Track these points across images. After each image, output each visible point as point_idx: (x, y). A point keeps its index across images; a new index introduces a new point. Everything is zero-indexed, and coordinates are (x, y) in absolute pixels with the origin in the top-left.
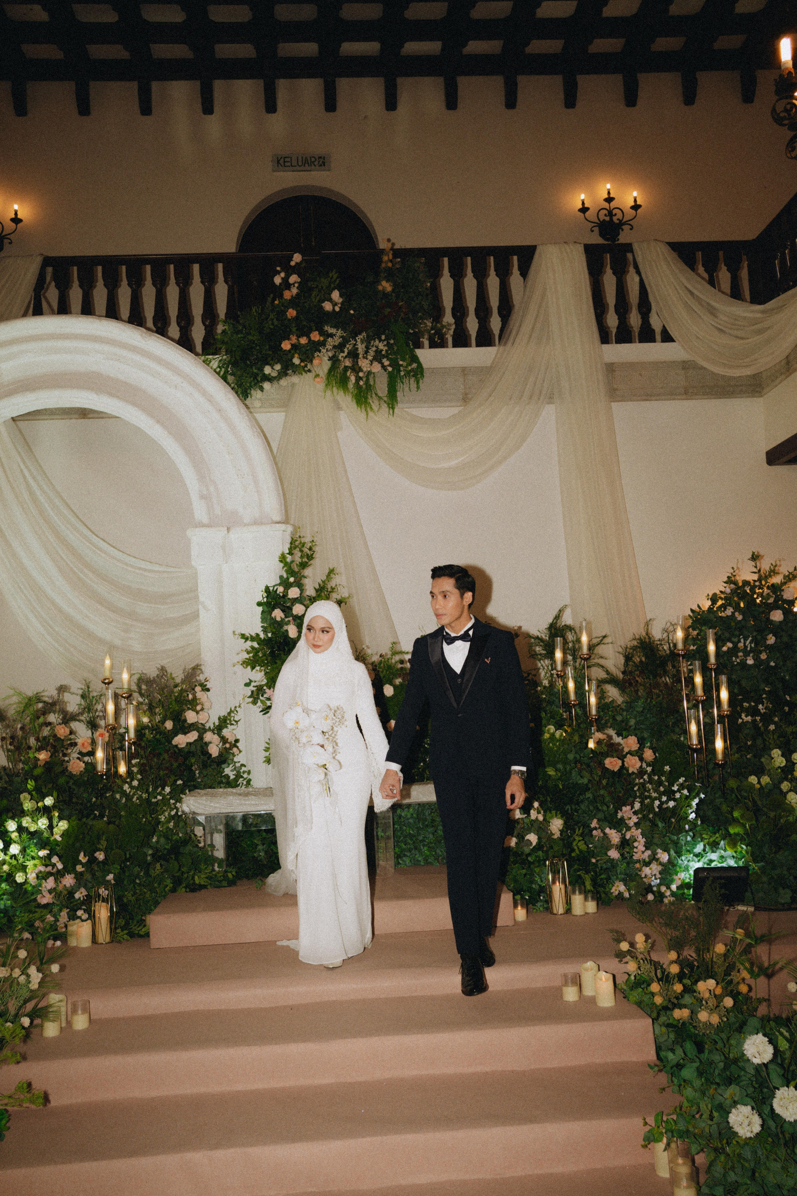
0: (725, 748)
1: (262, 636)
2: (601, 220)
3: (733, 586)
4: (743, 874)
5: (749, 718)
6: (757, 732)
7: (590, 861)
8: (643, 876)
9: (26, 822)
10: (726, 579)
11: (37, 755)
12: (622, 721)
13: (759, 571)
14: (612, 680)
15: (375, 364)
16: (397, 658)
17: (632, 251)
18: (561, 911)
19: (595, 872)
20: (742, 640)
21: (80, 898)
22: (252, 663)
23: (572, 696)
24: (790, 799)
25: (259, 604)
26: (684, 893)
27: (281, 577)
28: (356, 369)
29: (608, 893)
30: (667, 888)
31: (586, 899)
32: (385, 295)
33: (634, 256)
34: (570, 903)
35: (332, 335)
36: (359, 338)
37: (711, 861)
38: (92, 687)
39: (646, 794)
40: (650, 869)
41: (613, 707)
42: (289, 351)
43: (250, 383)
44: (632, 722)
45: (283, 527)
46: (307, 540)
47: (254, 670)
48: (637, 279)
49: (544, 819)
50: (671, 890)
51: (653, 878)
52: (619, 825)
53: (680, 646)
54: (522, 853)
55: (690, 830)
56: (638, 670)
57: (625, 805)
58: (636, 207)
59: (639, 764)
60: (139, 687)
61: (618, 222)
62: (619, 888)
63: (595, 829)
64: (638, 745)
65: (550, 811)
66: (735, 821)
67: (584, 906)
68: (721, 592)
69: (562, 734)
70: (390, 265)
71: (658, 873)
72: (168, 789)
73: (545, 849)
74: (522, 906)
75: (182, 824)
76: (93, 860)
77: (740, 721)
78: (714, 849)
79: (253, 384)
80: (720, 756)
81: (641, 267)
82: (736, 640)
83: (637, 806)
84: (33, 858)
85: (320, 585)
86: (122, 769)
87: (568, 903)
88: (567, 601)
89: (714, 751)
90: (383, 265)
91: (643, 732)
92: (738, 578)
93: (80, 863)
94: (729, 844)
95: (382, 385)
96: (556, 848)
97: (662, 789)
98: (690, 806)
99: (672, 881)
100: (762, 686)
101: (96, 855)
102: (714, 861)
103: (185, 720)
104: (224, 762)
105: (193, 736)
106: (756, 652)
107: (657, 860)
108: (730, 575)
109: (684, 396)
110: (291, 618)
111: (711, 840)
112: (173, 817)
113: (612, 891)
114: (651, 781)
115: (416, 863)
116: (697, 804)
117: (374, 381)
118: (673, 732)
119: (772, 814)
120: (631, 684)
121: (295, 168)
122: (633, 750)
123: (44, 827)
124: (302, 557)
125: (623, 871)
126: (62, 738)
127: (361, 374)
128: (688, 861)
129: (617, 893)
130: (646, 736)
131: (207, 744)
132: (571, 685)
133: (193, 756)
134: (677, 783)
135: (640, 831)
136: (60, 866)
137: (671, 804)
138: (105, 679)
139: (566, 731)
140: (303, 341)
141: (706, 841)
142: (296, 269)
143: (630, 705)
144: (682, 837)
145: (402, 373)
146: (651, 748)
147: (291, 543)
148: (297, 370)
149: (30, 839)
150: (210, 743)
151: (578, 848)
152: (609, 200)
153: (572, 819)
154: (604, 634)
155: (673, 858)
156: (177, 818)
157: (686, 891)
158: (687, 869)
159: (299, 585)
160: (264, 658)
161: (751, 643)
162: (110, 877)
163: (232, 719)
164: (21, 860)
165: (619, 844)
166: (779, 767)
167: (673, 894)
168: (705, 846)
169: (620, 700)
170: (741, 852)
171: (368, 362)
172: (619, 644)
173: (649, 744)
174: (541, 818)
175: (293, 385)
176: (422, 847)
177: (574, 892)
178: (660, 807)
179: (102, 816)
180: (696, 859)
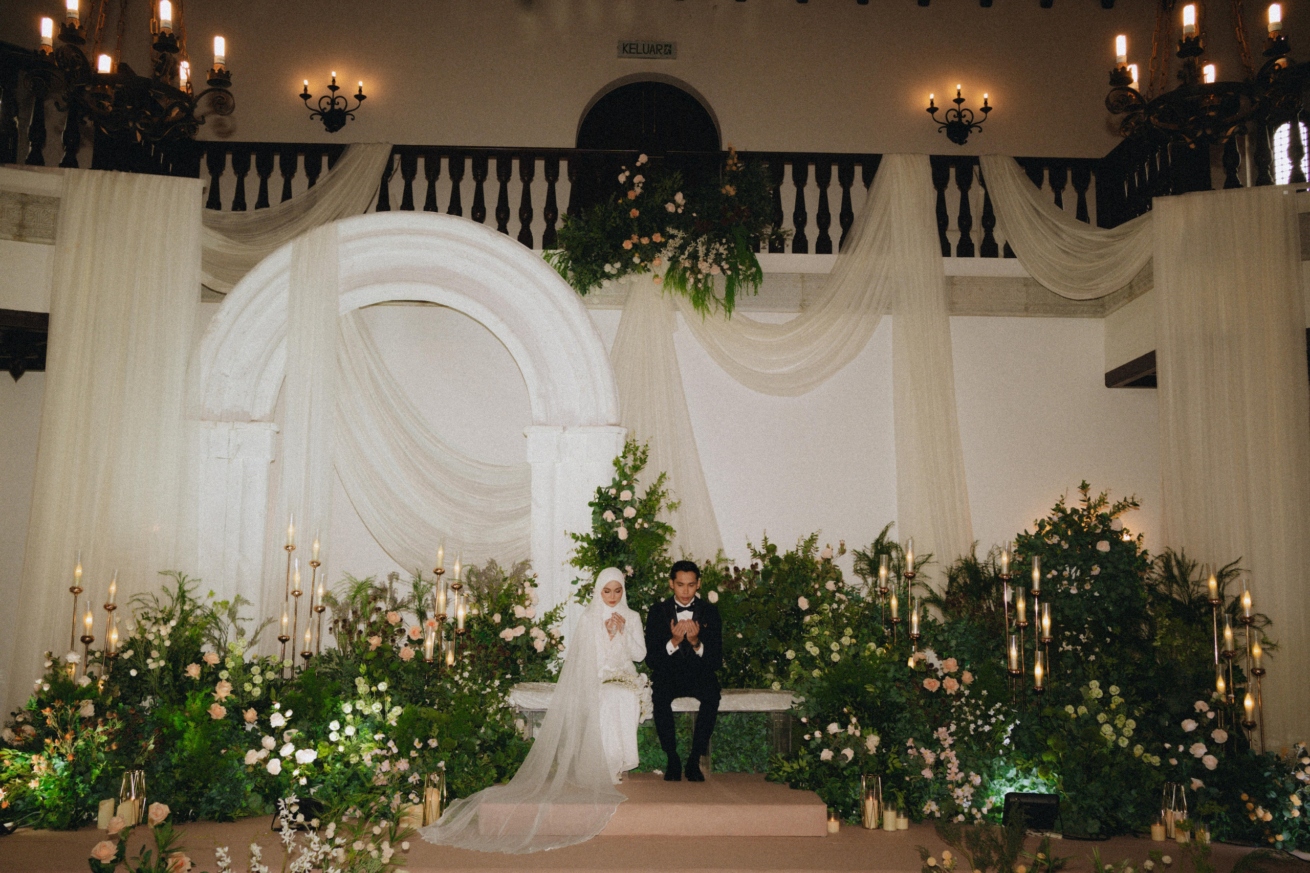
0: (1045, 675)
1: (592, 536)
2: (950, 121)
3: (1060, 514)
4: (1054, 802)
5: (1070, 648)
6: (1078, 661)
7: (904, 779)
8: (955, 797)
9: (360, 705)
10: (1054, 507)
11: (368, 639)
12: (944, 641)
13: (1089, 499)
14: (934, 600)
15: (715, 266)
16: (722, 566)
17: (978, 164)
18: (873, 826)
19: (908, 790)
20: (1068, 569)
21: (413, 782)
22: (581, 562)
23: (895, 614)
24: (1104, 731)
25: (591, 504)
26: (994, 817)
27: (614, 479)
28: (695, 270)
29: (920, 812)
30: (978, 811)
31: (898, 816)
32: (728, 198)
33: (980, 168)
34: (883, 819)
35: (673, 237)
36: (701, 240)
37: (1023, 787)
38: (424, 576)
39: (963, 716)
40: (962, 791)
41: (935, 626)
42: (630, 250)
43: (590, 280)
44: (953, 643)
45: (617, 429)
46: (640, 444)
47: (583, 569)
48: (982, 192)
49: (861, 736)
50: (982, 813)
51: (965, 800)
52: (934, 744)
53: (1005, 571)
54: (838, 766)
55: (1005, 755)
56: (961, 591)
57: (941, 726)
58: (986, 109)
59: (957, 686)
60: (469, 578)
61: (967, 123)
62: (931, 807)
63: (911, 747)
64: (958, 668)
65: (867, 728)
66: (1048, 748)
67: (896, 822)
68: (1049, 518)
69: (882, 652)
70: (734, 168)
71: (969, 796)
72: (497, 683)
73: (860, 764)
74: (836, 819)
75: (508, 717)
76: (426, 746)
77: (1061, 649)
78: (1027, 775)
79: (592, 280)
80: (1039, 683)
81: (986, 178)
82: (1060, 568)
83: (953, 728)
84: (368, 741)
85: (651, 488)
86: (450, 659)
87: (881, 817)
88: (895, 518)
89: (1033, 677)
90: (728, 168)
91: (963, 654)
92: (1065, 506)
93: (415, 748)
94: (1041, 772)
95: (719, 286)
96: (871, 764)
97: (978, 712)
98: (1005, 731)
99: (983, 804)
100: (1085, 616)
101: (429, 742)
102: (1026, 787)
103: (513, 614)
104: (548, 657)
105: (520, 631)
106: (1080, 581)
107: (970, 782)
108: (1058, 503)
109: (1025, 314)
110: (621, 520)
111: (1025, 766)
112: (500, 710)
113: (924, 810)
114: (967, 705)
115: (732, 770)
116: (1012, 730)
117: (713, 283)
118: (994, 656)
119: (1086, 745)
120: (954, 605)
121: (639, 55)
122: (952, 671)
123: (378, 711)
124: (635, 460)
125: (936, 791)
126: (393, 624)
127: (700, 276)
128: (1001, 785)
129: (929, 811)
130: (966, 658)
131: (533, 639)
132: (894, 602)
133: (520, 650)
134: (994, 708)
135: (954, 752)
136: (395, 750)
137: (987, 728)
138: (437, 569)
139: (887, 649)
140: (645, 241)
141: (1019, 767)
142: (641, 170)
143: (951, 627)
144: (995, 761)
145: (741, 277)
146: (970, 670)
147: (626, 447)
148: (635, 268)
149: (364, 722)
150: (536, 638)
151: (893, 766)
152: (959, 101)
153: (888, 736)
154: (930, 553)
155: (985, 781)
156: (505, 710)
157: (996, 815)
158: (998, 793)
159: (630, 487)
160: (593, 558)
161: (1076, 572)
162: (441, 764)
163: (558, 615)
164: (355, 742)
165: (933, 764)
166: (1096, 698)
167: (984, 817)
168: (1017, 771)
169: (941, 620)
170: (1053, 780)
171: (708, 265)
172: (945, 564)
173: (969, 667)
174: (858, 733)
175: (632, 283)
176: (738, 755)
177: (886, 809)
178: (975, 730)
179: (432, 704)
180: (1008, 784)
